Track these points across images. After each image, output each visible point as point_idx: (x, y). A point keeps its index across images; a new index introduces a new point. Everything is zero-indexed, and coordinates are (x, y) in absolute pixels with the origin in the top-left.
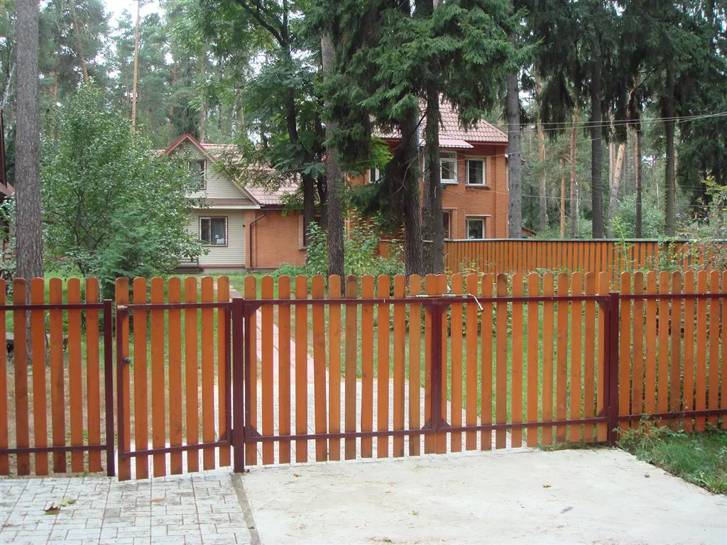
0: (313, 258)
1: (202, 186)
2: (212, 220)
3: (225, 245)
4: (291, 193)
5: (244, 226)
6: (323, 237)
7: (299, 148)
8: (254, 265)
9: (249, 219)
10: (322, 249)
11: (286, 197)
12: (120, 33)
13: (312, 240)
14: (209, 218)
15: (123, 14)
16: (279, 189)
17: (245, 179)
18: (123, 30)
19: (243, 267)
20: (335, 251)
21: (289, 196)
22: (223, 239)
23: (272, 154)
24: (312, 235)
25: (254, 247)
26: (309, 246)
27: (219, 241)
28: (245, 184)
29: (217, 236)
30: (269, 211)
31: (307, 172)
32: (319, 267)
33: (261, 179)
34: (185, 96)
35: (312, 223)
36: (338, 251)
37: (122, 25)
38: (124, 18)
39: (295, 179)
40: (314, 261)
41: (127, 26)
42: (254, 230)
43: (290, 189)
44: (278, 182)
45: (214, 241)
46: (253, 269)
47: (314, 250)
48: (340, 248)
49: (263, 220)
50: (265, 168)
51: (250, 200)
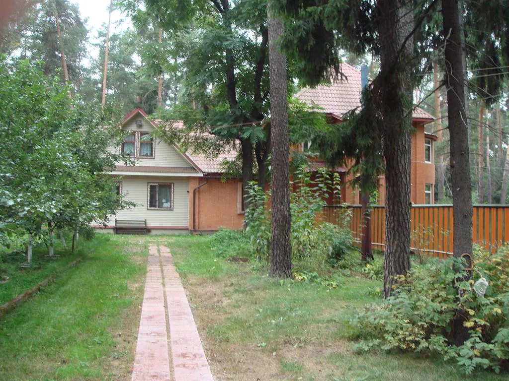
0: (252, 224)
1: (151, 155)
2: (160, 186)
3: (170, 209)
4: (230, 160)
5: (188, 192)
6: (263, 199)
7: (238, 113)
8: (197, 228)
9: (194, 185)
10: (262, 214)
11: (225, 164)
12: (100, 41)
13: (250, 203)
14: (157, 184)
15: (103, 26)
16: (219, 155)
17: (186, 144)
18: (102, 39)
19: (187, 229)
20: (280, 216)
21: (228, 162)
22: (169, 204)
23: (211, 119)
24: (251, 197)
25: (197, 210)
26: (248, 210)
27: (166, 205)
28: (186, 150)
29: (164, 201)
30: (211, 179)
31: (246, 136)
32: (259, 234)
33: (201, 145)
34: (144, 84)
35: (251, 183)
36: (284, 217)
37: (101, 34)
38: (103, 29)
39: (234, 147)
40: (253, 227)
41: (105, 35)
42: (197, 196)
43: (230, 156)
44: (218, 149)
45: (161, 206)
46: (195, 231)
47: (253, 214)
48: (286, 213)
49: (205, 187)
50: (206, 134)
51: (194, 168)
